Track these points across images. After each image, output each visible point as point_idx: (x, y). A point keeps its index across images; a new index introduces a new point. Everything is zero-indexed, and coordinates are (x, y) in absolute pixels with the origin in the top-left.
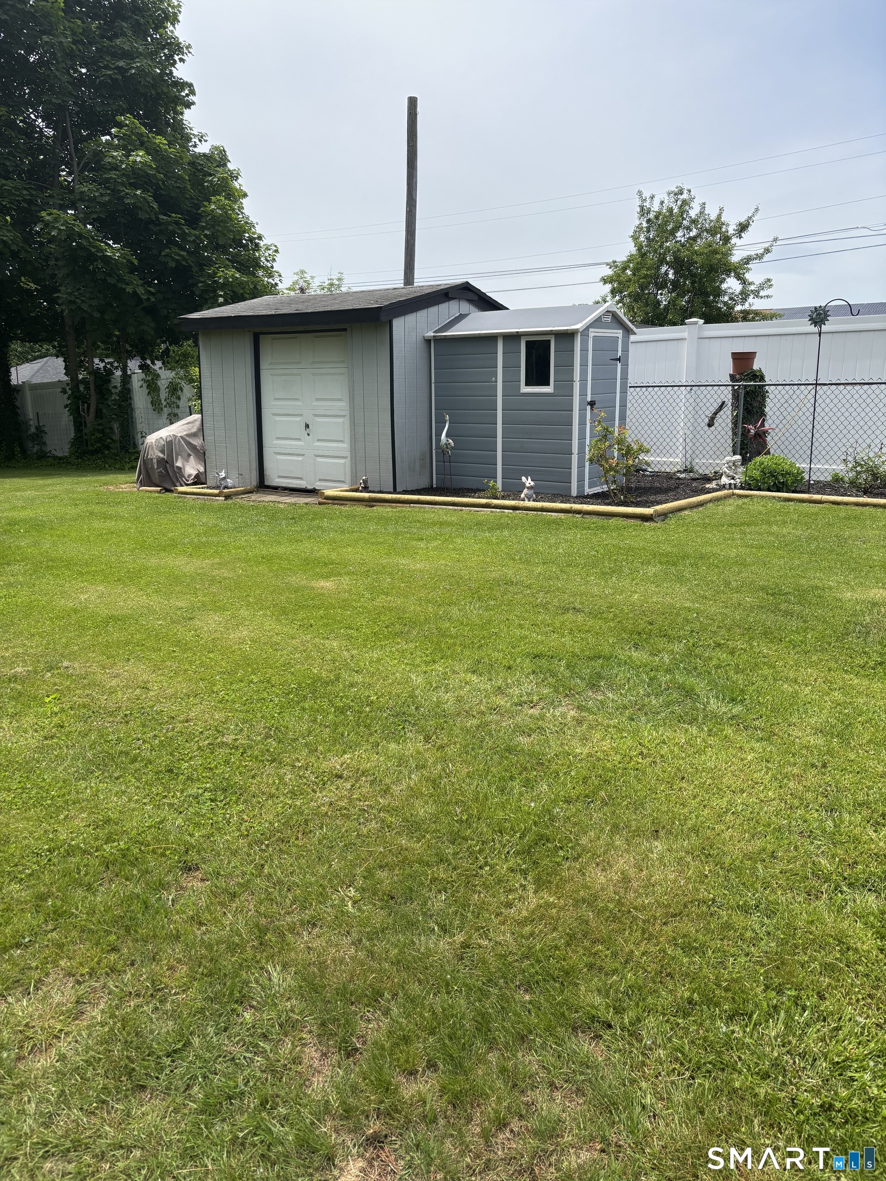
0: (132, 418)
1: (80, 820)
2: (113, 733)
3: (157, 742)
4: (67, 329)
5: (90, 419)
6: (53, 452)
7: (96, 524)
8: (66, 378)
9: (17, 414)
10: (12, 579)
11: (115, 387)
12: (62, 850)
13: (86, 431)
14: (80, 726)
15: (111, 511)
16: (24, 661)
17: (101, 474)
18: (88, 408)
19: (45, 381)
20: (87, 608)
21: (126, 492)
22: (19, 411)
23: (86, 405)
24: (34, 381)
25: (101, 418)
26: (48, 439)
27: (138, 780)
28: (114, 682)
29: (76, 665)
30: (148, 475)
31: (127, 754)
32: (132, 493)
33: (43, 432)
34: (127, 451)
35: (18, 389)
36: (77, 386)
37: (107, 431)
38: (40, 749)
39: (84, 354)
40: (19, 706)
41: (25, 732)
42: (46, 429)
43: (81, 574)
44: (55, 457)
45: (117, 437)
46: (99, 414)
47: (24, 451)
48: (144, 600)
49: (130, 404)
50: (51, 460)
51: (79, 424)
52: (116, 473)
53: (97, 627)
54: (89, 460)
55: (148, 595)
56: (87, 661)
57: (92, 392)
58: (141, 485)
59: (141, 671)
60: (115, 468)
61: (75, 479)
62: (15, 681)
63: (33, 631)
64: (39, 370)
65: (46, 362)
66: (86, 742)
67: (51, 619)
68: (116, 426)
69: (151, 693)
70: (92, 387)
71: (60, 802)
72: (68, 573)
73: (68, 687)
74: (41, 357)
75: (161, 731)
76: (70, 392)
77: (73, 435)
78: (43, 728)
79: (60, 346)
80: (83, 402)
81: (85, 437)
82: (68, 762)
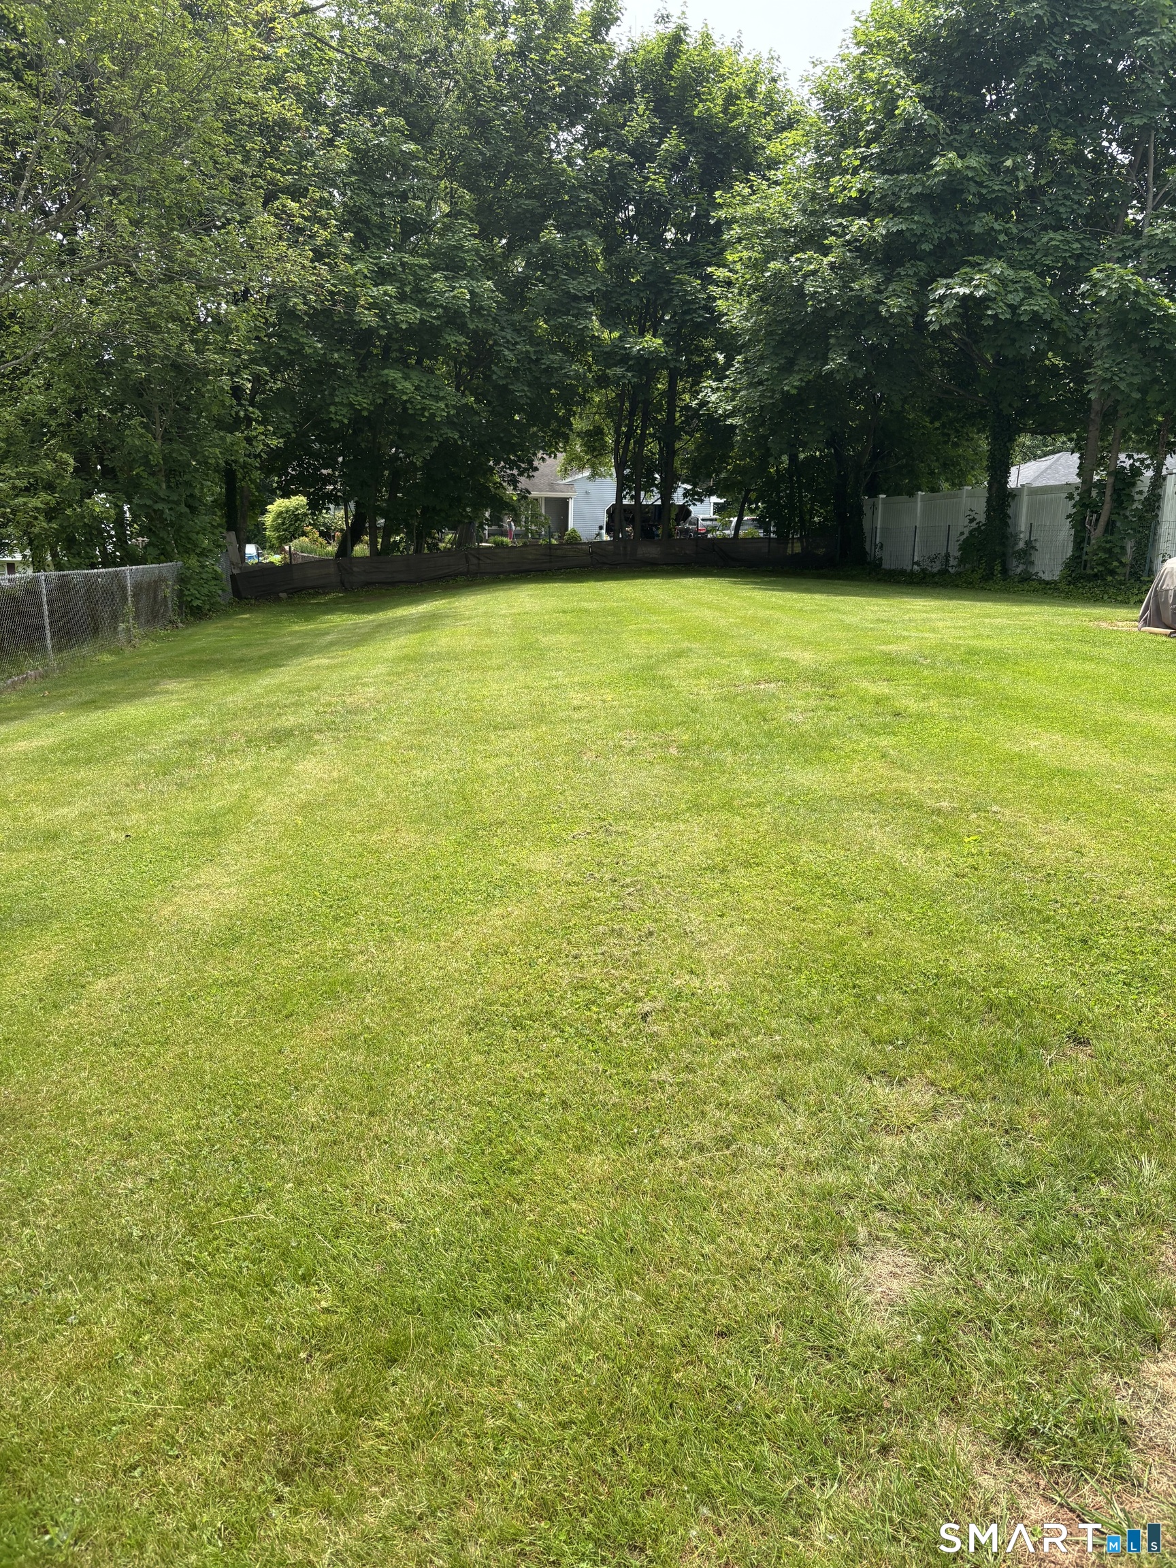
0: (1155, 534)
1: (974, 958)
2: (1030, 888)
3: (1077, 909)
4: (1092, 416)
5: (1097, 534)
6: (1041, 574)
7: (1072, 665)
8: (1078, 480)
9: (1007, 525)
10: (958, 713)
11: (1141, 492)
12: (949, 979)
13: (1087, 549)
14: (996, 874)
15: (1095, 651)
16: (952, 798)
17: (1094, 606)
18: (1097, 520)
19: (1052, 483)
20: (1035, 756)
21: (1122, 632)
22: (1009, 521)
23: (1095, 515)
24: (1036, 484)
25: (1112, 534)
26: (1037, 557)
27: (1044, 940)
28: (1044, 839)
29: (1007, 812)
30: (1158, 611)
31: (1040, 912)
32: (1129, 633)
33: (1034, 548)
34: (1138, 579)
35: (1014, 495)
36: (1089, 491)
37: (1117, 550)
38: (948, 884)
39: (1108, 448)
40: (937, 839)
41: (938, 864)
42: (1038, 545)
43: (1038, 718)
44: (1041, 581)
45: (1127, 559)
46: (1110, 527)
47: (1005, 571)
48: (1106, 759)
49: (1157, 516)
50: (1035, 584)
51: (1080, 540)
52: (1116, 607)
53: (1041, 777)
54: (1083, 587)
55: (1113, 754)
56: (1019, 811)
57: (1108, 498)
58: (1145, 624)
59: (1080, 834)
60: (1116, 600)
61: (1060, 609)
62: (938, 815)
63: (968, 769)
64: (1046, 469)
65: (1058, 459)
66: (998, 890)
67: (991, 760)
68: (1130, 545)
69: (1085, 859)
70: (1109, 492)
71: (958, 937)
72: (1021, 715)
73: (992, 833)
74: (1053, 453)
75: (1084, 900)
76: (1077, 498)
77: (1069, 553)
78: (956, 866)
79: (1080, 438)
80: (1092, 512)
81: (1085, 557)
82: (975, 903)
